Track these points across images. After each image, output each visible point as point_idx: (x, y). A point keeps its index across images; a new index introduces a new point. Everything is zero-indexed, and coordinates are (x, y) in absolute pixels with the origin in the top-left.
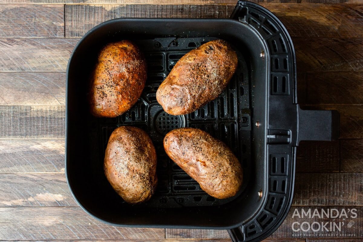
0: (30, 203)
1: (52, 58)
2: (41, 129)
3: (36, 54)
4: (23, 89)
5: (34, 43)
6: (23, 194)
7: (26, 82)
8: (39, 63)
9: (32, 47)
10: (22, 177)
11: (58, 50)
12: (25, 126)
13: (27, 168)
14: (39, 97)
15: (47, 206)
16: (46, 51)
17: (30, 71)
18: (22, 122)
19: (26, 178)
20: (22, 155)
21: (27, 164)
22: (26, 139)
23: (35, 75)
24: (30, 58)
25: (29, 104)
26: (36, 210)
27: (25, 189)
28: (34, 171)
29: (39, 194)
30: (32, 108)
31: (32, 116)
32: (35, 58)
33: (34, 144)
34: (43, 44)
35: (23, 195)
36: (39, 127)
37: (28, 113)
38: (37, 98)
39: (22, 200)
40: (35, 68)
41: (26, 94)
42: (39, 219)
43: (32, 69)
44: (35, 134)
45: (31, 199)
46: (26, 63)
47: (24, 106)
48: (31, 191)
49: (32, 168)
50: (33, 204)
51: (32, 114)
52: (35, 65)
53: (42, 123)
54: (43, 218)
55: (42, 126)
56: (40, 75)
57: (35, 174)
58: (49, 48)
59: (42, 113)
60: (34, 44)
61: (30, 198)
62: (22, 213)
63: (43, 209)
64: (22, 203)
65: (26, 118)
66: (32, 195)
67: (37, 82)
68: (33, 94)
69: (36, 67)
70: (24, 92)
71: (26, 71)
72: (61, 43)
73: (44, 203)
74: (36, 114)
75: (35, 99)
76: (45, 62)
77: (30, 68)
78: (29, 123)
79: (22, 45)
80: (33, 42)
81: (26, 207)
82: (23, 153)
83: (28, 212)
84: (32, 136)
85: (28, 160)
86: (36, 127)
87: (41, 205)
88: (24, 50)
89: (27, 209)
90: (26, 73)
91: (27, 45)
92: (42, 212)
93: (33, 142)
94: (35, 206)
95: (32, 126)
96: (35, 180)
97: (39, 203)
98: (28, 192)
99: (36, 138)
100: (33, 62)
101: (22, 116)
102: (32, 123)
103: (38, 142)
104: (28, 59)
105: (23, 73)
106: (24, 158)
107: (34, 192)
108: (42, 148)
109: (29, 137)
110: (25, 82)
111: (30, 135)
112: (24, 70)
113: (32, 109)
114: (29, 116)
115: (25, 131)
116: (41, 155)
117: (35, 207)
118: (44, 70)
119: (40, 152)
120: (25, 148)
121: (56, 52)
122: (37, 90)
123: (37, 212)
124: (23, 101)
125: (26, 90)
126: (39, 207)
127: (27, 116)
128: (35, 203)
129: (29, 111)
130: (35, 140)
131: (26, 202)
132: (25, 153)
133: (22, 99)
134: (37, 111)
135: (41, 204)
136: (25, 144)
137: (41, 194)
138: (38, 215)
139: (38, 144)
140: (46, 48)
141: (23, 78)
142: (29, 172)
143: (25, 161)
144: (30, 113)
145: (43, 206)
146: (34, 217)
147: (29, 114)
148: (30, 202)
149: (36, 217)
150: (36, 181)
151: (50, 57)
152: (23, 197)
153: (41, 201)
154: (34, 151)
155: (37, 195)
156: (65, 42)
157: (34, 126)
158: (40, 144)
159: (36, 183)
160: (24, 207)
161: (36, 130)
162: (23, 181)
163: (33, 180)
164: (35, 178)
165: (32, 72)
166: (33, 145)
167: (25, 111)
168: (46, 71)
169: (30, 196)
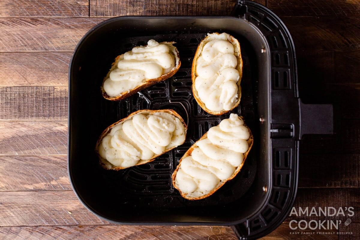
0: (52, 187)
1: (77, 38)
2: (64, 110)
3: (60, 34)
4: (46, 70)
5: (59, 22)
6: (46, 177)
7: (50, 62)
8: (63, 42)
9: (56, 26)
10: (44, 159)
11: (82, 30)
12: (48, 107)
13: (50, 150)
14: (63, 77)
15: (70, 189)
16: (70, 31)
17: (54, 51)
18: (45, 103)
19: (49, 161)
20: (45, 137)
21: (50, 146)
22: (49, 120)
23: (59, 54)
24: (54, 38)
25: (52, 85)
26: (59, 194)
27: (47, 172)
28: (58, 154)
29: (63, 177)
30: (55, 88)
31: (55, 97)
32: (59, 37)
33: (57, 125)
34: (67, 24)
35: (45, 179)
36: (63, 108)
37: (52, 93)
38: (60, 79)
39: (45, 183)
40: (58, 48)
41: (50, 74)
42: (62, 203)
43: (55, 49)
44: (59, 115)
45: (54, 183)
46: (49, 42)
47: (47, 86)
48: (53, 174)
49: (55, 150)
50: (55, 187)
51: (55, 95)
52: (59, 45)
53: (66, 104)
54: (66, 202)
55: (66, 106)
56: (64, 54)
57: (58, 157)
58: (73, 27)
59: (66, 93)
60: (58, 24)
61: (53, 181)
62: (44, 197)
63: (66, 193)
64: (44, 186)
65: (49, 99)
66: (55, 179)
67: (61, 62)
68: (57, 74)
69: (60, 46)
70: (47, 72)
71: (50, 51)
72: (85, 23)
73: (67, 186)
74: (59, 94)
75: (59, 80)
76: (69, 41)
77: (54, 48)
78: (52, 104)
79: (46, 24)
80: (57, 22)
81: (49, 191)
82: (46, 135)
83: (50, 196)
84: (56, 117)
85: (51, 142)
86: (59, 108)
87: (64, 189)
88: (48, 30)
89: (49, 193)
90: (50, 53)
91: (51, 25)
92: (65, 195)
93: (57, 123)
94: (58, 189)
95: (56, 107)
96: (58, 162)
97: (62, 187)
98: (51, 175)
99: (59, 120)
100: (57, 42)
101: (45, 96)
102: (56, 104)
103: (62, 123)
104: (52, 38)
105: (47, 53)
106: (47, 140)
107: (56, 175)
108: (65, 129)
109: (52, 118)
110: (48, 62)
111: (54, 117)
112: (48, 50)
113: (56, 90)
114: (52, 97)
115: (48, 112)
116: (64, 136)
117: (58, 191)
118: (68, 49)
119: (63, 133)
120: (48, 130)
121: (81, 32)
122: (61, 70)
123: (60, 196)
124: (46, 81)
125: (49, 70)
126: (63, 191)
127: (50, 97)
128: (58, 187)
129: (53, 92)
130: (58, 121)
131: (49, 185)
132: (49, 135)
133: (45, 79)
134: (61, 92)
135: (64, 187)
136: (48, 125)
137: (64, 177)
138: (61, 200)
139: (62, 125)
140: (70, 27)
141: (47, 58)
142: (52, 154)
143: (48, 143)
144: (54, 94)
145: (66, 189)
146: (57, 201)
147: (52, 95)
148: (53, 185)
149: (59, 201)
150: (59, 164)
151: (74, 36)
152: (45, 181)
153: (64, 185)
154: (58, 133)
155: (60, 178)
156: (90, 22)
157: (57, 107)
158: (63, 126)
159: (60, 165)
160: (47, 190)
161: (59, 111)
162: (46, 164)
163: (56, 163)
164: (58, 160)
165: (56, 52)
166: (56, 127)
167: (48, 92)
168: (70, 51)
169: (53, 179)
